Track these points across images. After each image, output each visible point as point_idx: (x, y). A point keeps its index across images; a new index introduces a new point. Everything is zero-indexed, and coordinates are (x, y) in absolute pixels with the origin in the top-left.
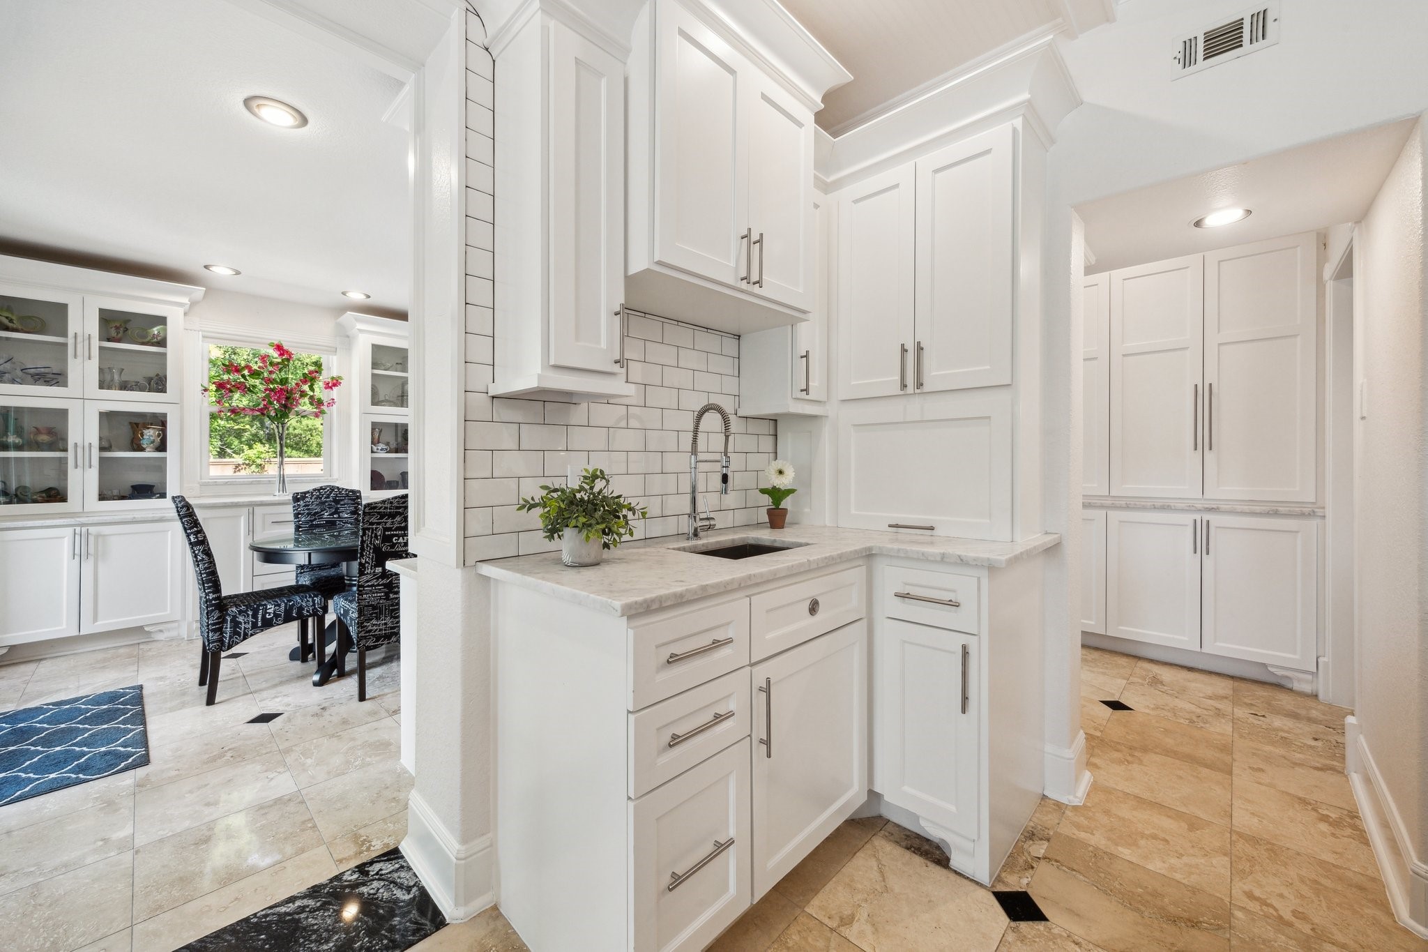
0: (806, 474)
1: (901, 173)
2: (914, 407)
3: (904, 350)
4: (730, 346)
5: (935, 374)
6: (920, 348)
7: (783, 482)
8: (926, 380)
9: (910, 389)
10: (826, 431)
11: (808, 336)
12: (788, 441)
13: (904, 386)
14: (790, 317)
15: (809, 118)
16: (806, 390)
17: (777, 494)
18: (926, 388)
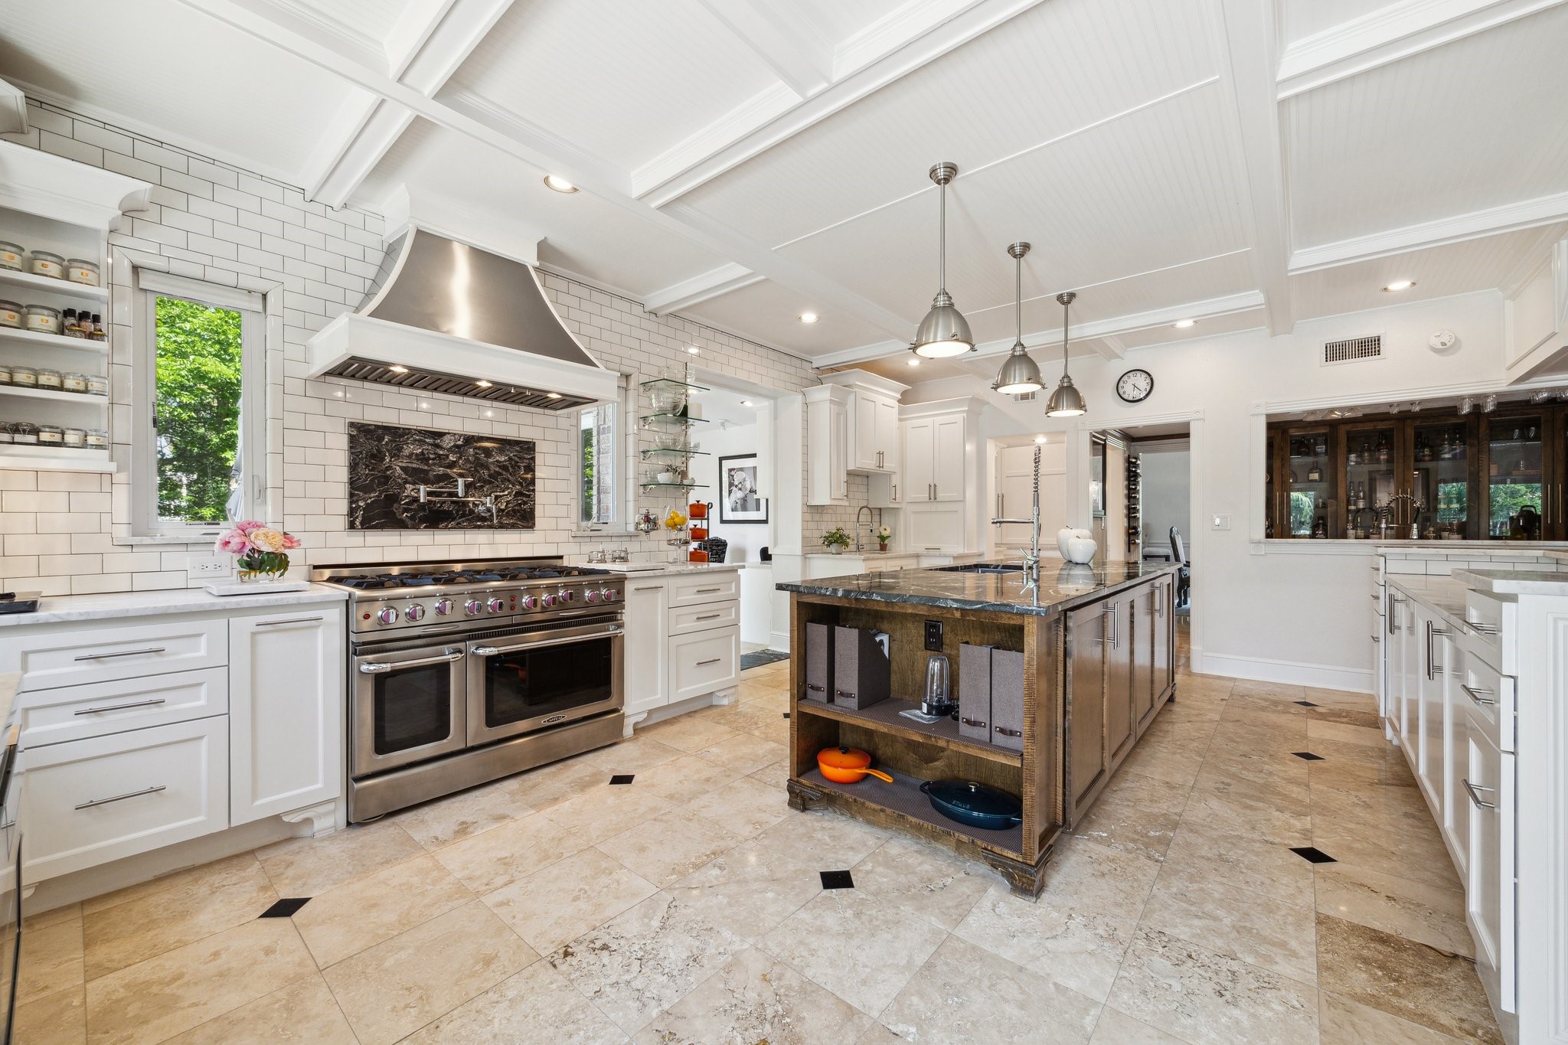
0: (894, 530)
1: (928, 421)
2: (934, 507)
3: (930, 486)
4: (865, 479)
5: (941, 495)
6: (935, 486)
7: (885, 534)
8: (937, 497)
9: (932, 500)
10: (902, 513)
11: (895, 480)
12: (886, 518)
13: (930, 499)
14: (888, 475)
15: (896, 404)
16: (895, 499)
17: (882, 538)
18: (938, 500)
